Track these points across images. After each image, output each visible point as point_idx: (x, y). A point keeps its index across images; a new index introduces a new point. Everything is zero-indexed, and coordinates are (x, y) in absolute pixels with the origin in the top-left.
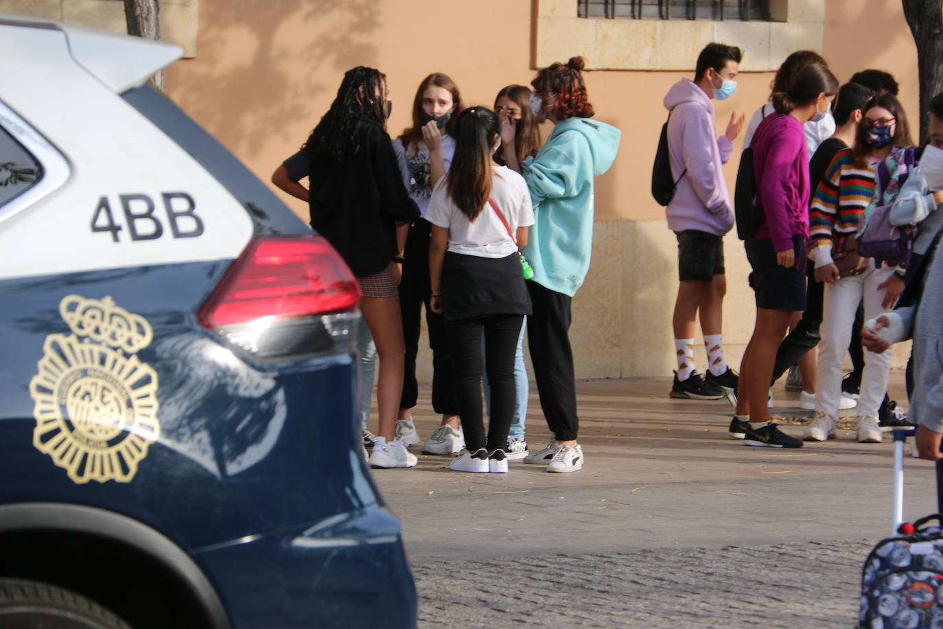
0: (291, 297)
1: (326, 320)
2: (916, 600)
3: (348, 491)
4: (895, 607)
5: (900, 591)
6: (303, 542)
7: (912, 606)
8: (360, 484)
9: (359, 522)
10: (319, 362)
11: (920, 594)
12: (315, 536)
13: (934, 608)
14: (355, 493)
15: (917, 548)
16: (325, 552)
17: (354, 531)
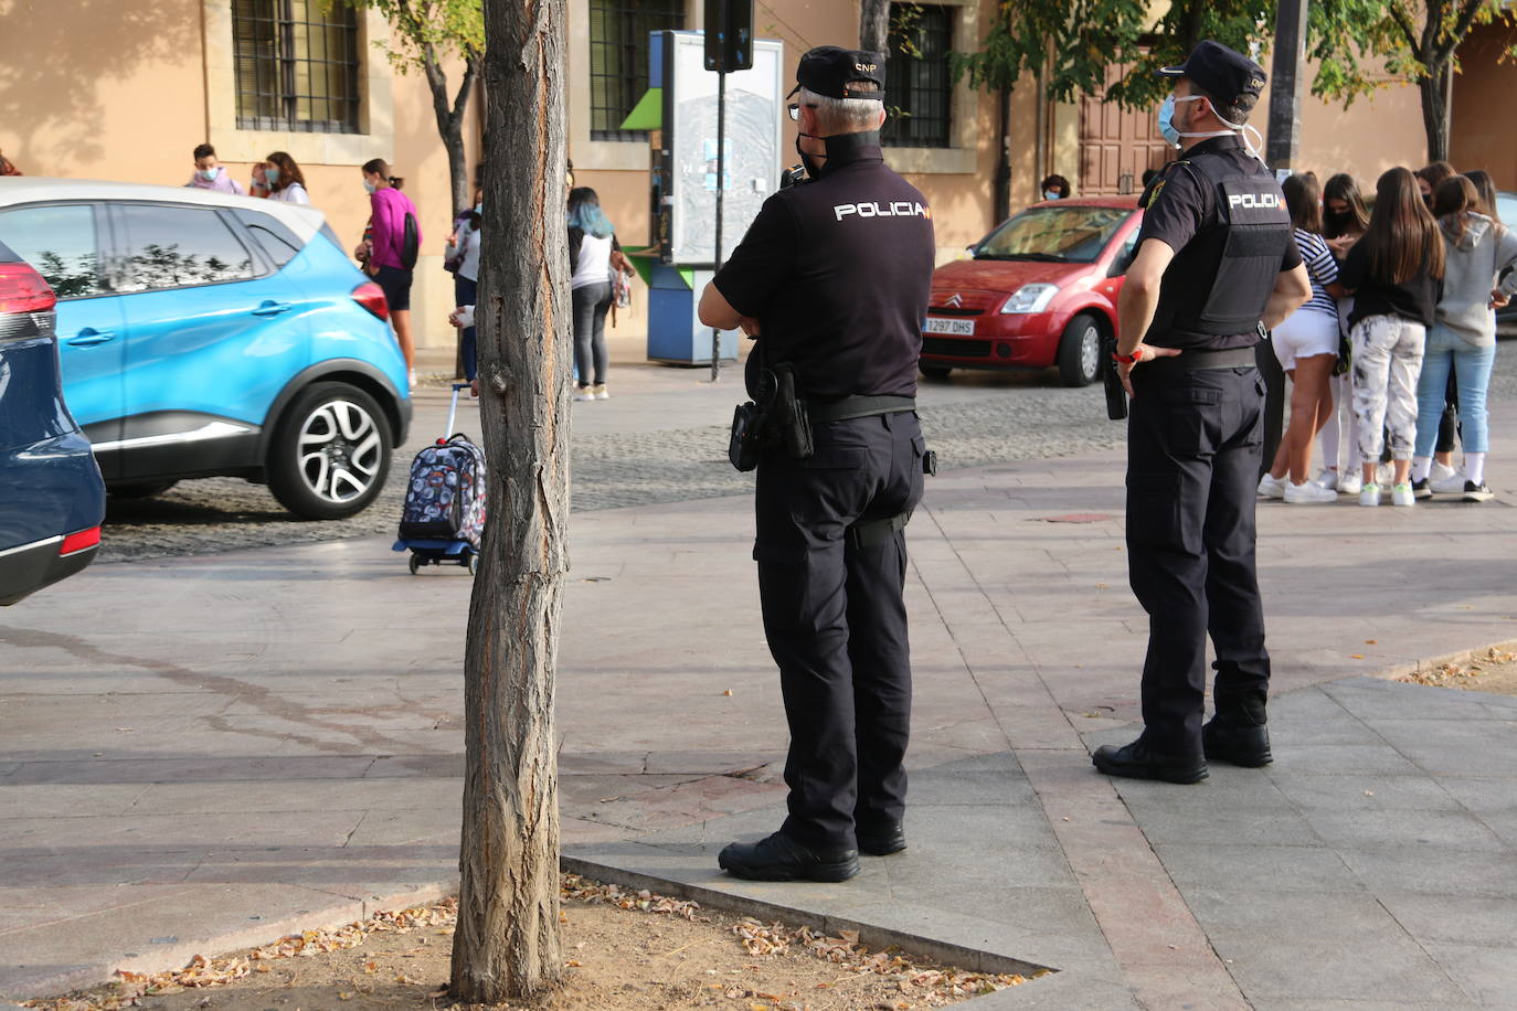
0: (11, 301)
1: (33, 315)
2: (434, 482)
3: (53, 421)
4: (422, 486)
5: (425, 477)
6: (23, 456)
7: (431, 485)
8: (61, 417)
9: (62, 444)
10: (32, 342)
11: (436, 478)
12: (33, 452)
13: (443, 486)
14: (58, 423)
15: (440, 452)
16: (41, 462)
17: (59, 449)
